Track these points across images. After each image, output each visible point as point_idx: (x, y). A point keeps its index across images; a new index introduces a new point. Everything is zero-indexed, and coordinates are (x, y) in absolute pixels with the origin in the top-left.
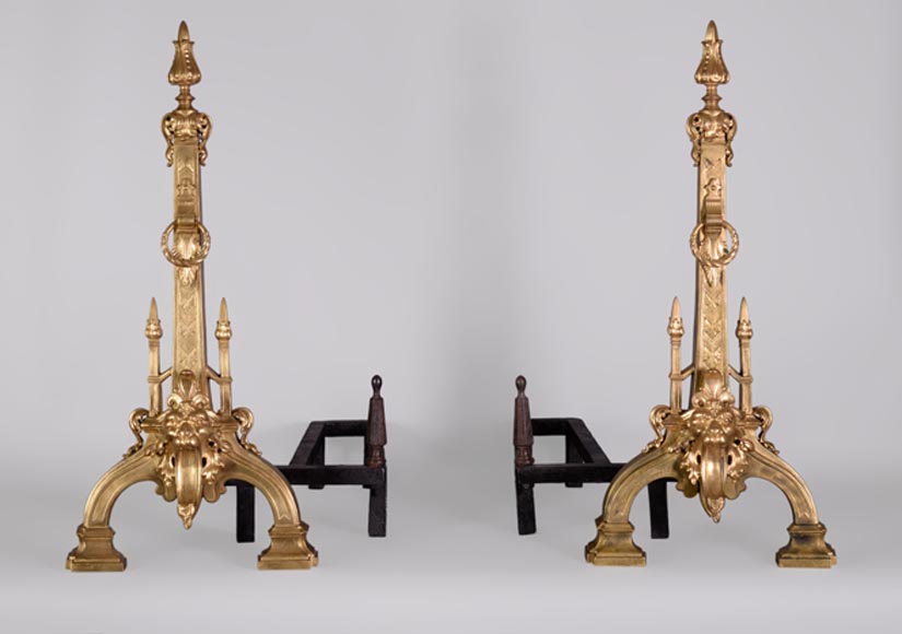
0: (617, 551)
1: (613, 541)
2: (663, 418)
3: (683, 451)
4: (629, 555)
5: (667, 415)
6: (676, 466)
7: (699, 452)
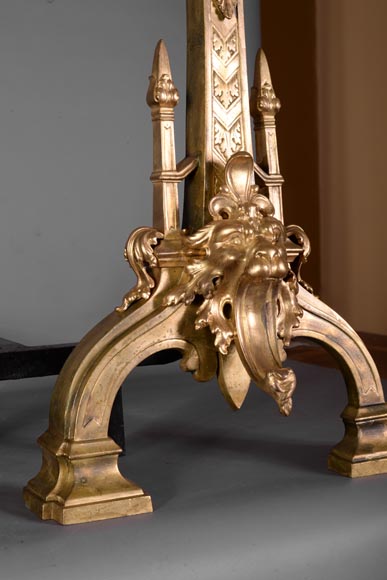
0: (100, 491)
1: (87, 472)
2: (153, 246)
3: (199, 299)
4: (124, 495)
5: (159, 240)
6: (185, 328)
7: (227, 298)
